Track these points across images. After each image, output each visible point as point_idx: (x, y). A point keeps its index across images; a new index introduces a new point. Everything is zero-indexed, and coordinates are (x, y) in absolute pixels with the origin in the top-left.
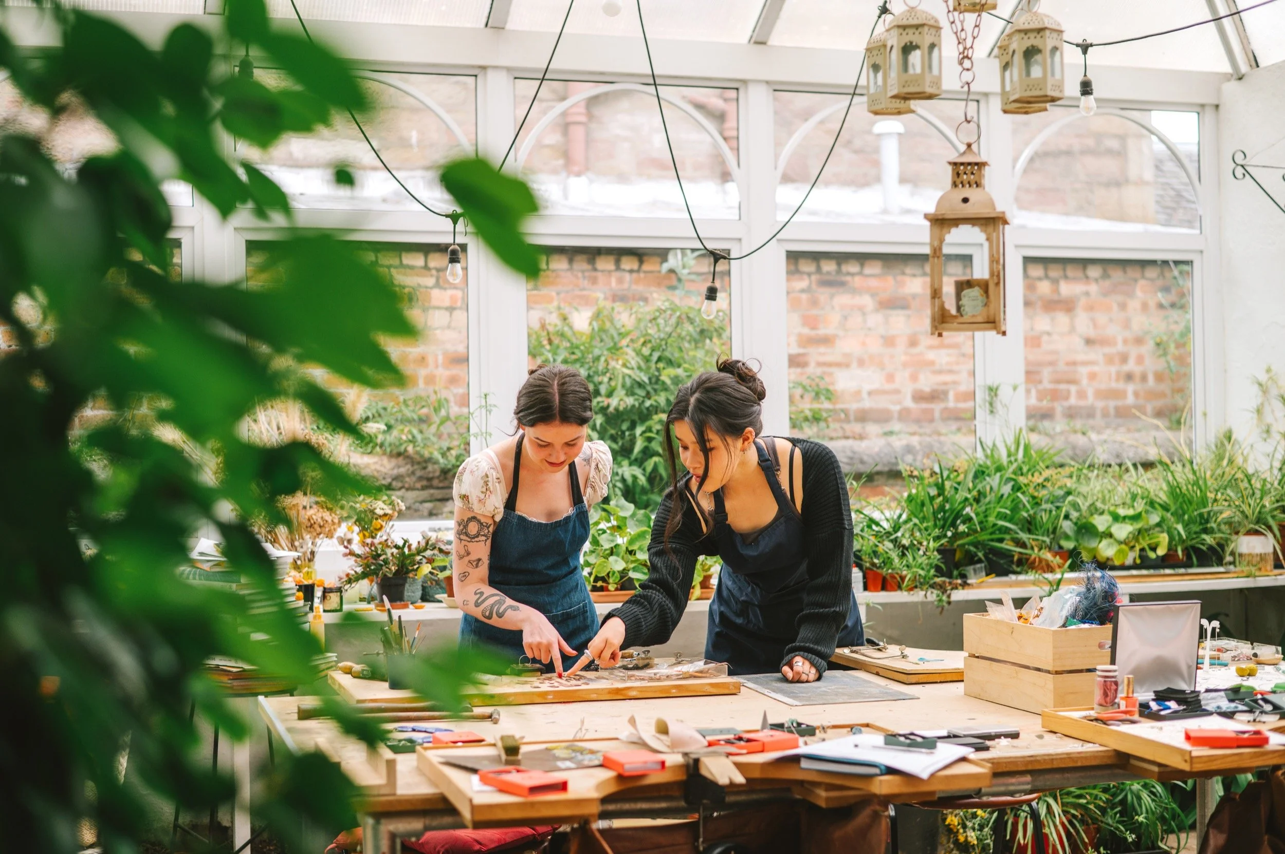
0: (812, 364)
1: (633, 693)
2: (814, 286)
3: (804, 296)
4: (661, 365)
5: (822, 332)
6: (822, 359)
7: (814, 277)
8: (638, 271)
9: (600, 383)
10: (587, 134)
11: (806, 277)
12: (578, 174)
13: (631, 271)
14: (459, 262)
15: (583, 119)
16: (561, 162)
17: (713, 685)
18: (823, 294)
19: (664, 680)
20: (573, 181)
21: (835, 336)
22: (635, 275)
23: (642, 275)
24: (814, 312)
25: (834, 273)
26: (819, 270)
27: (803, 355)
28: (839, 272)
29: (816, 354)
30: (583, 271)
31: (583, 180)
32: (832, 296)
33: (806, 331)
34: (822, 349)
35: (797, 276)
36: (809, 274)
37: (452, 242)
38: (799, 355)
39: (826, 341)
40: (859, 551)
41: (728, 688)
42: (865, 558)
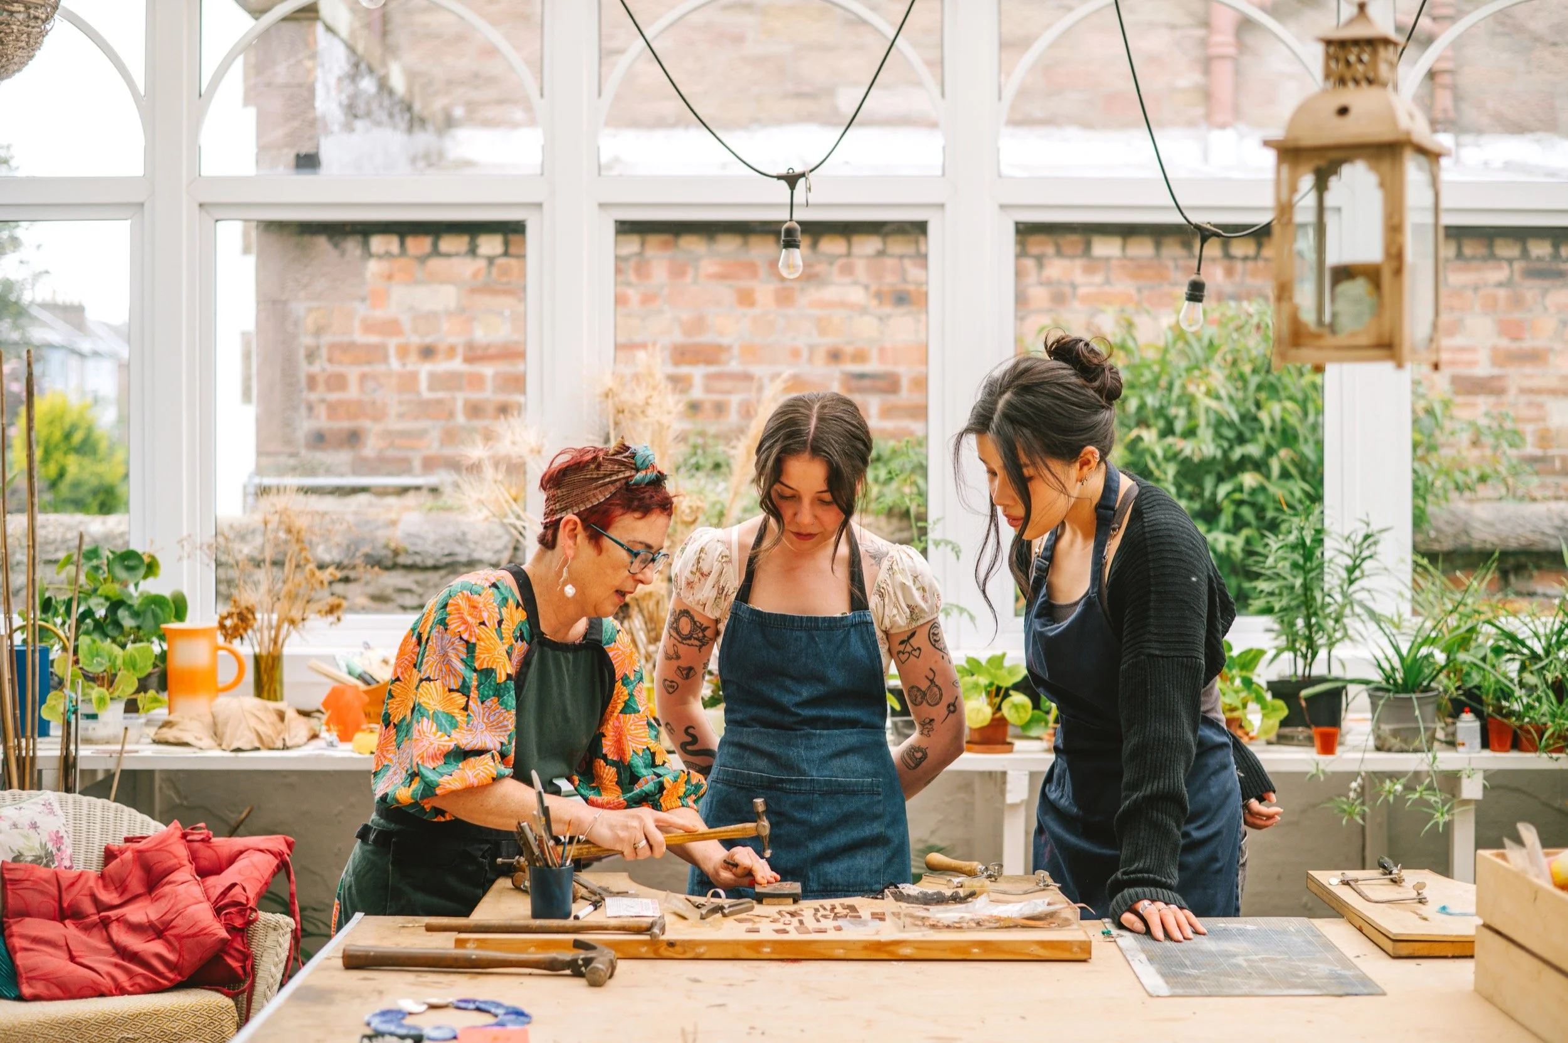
0: (1513, 391)
1: (907, 951)
2: (1517, 277)
3: (1502, 293)
4: (1263, 396)
5: (1528, 344)
6: (1527, 383)
7: (1517, 265)
8: (1256, 258)
9: (1176, 417)
10: (1237, 72)
11: (1505, 265)
12: (1223, 126)
13: (1246, 258)
14: (797, 247)
15: (1231, 50)
16: (1200, 111)
17: (1043, 944)
18: (1531, 290)
19: (970, 928)
20: (1216, 136)
21: (1549, 350)
22: (1250, 265)
23: (1261, 264)
24: (1517, 315)
25: (1548, 259)
26: (1525, 254)
27: (1499, 378)
28: (1556, 256)
29: (1517, 377)
30: (1175, 259)
31: (1229, 134)
32: (1545, 293)
33: (1504, 343)
34: (1528, 369)
35: (1491, 263)
36: (1510, 261)
37: (788, 217)
38: (1493, 378)
39: (1535, 357)
40: (1478, 687)
41: (1070, 951)
42: (1489, 699)
